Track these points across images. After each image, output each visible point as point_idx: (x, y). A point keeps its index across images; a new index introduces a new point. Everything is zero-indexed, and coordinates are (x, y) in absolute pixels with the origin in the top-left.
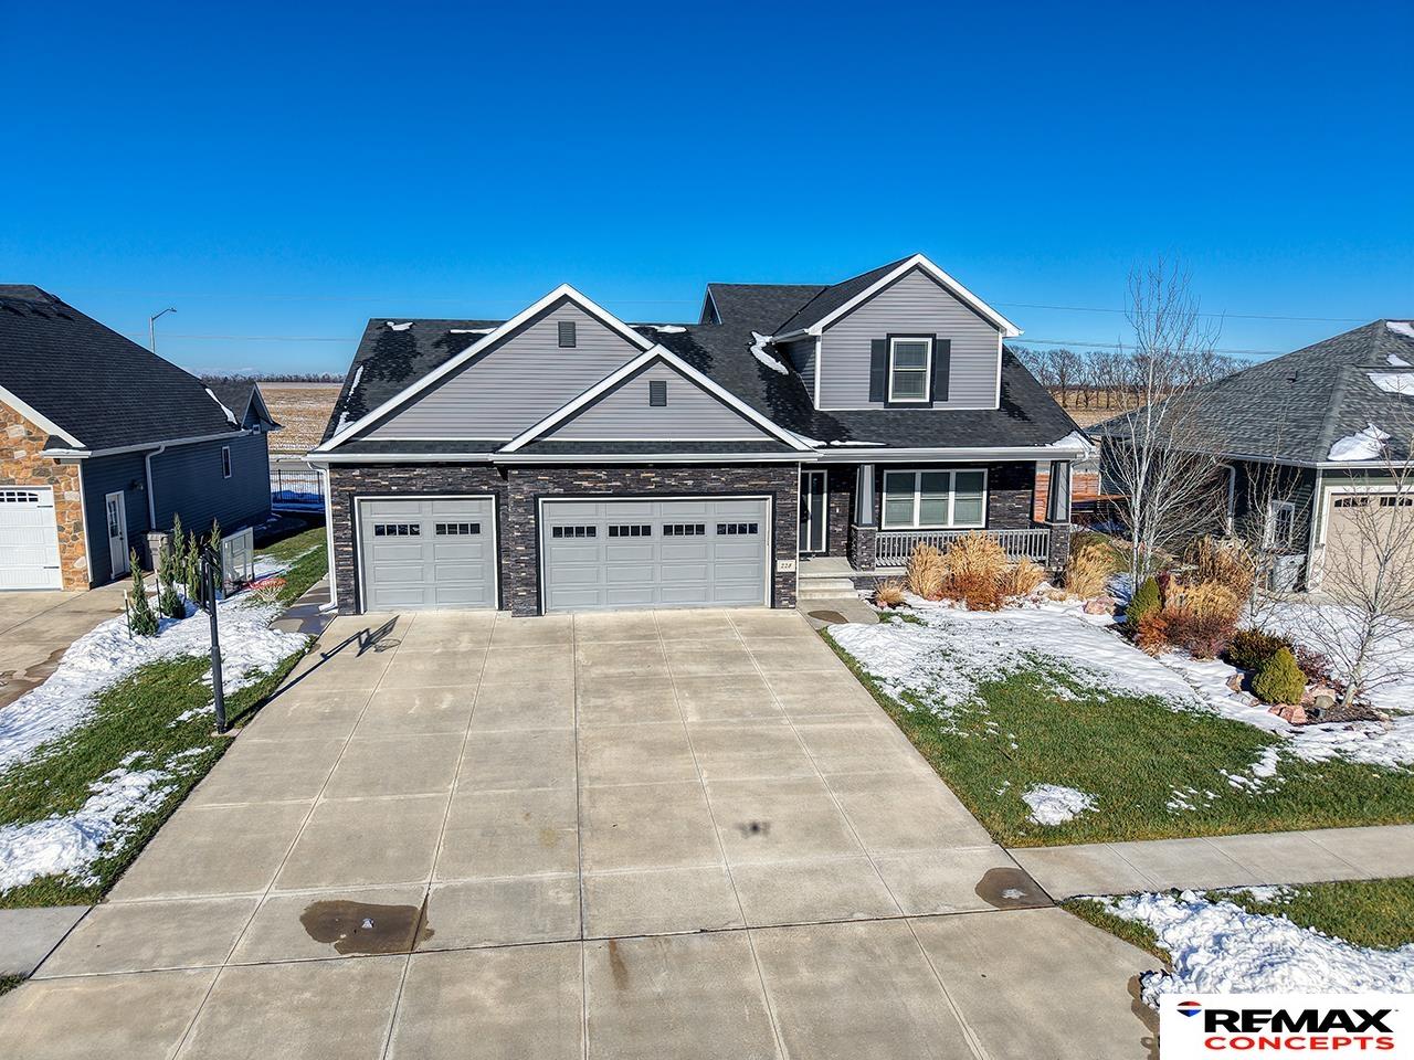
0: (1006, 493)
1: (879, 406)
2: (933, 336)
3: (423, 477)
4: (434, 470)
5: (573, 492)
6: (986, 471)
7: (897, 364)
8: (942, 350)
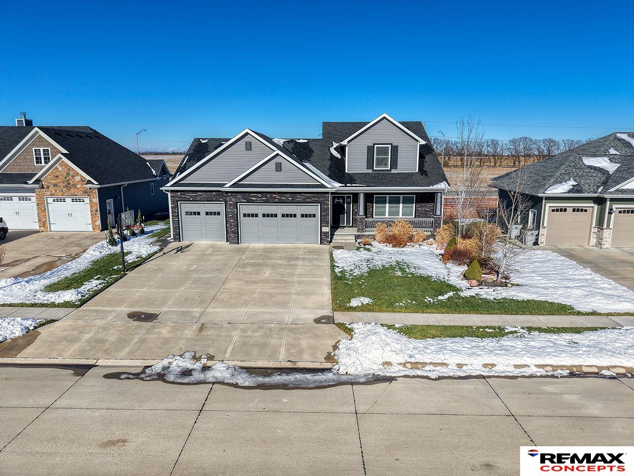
0: (423, 204)
1: (370, 171)
2: (391, 144)
3: (201, 195)
4: (205, 193)
5: (249, 201)
6: (415, 196)
7: (377, 155)
8: (395, 149)
